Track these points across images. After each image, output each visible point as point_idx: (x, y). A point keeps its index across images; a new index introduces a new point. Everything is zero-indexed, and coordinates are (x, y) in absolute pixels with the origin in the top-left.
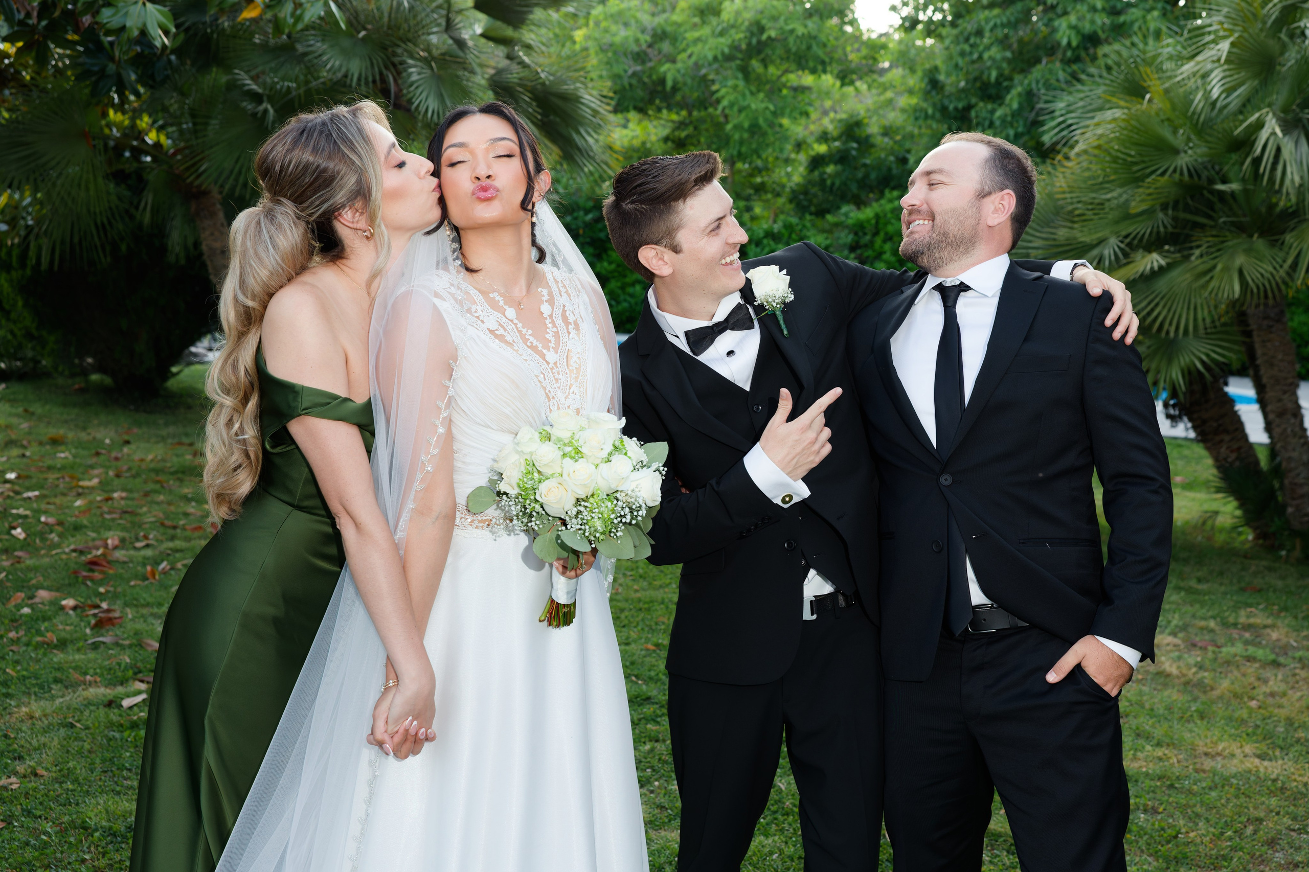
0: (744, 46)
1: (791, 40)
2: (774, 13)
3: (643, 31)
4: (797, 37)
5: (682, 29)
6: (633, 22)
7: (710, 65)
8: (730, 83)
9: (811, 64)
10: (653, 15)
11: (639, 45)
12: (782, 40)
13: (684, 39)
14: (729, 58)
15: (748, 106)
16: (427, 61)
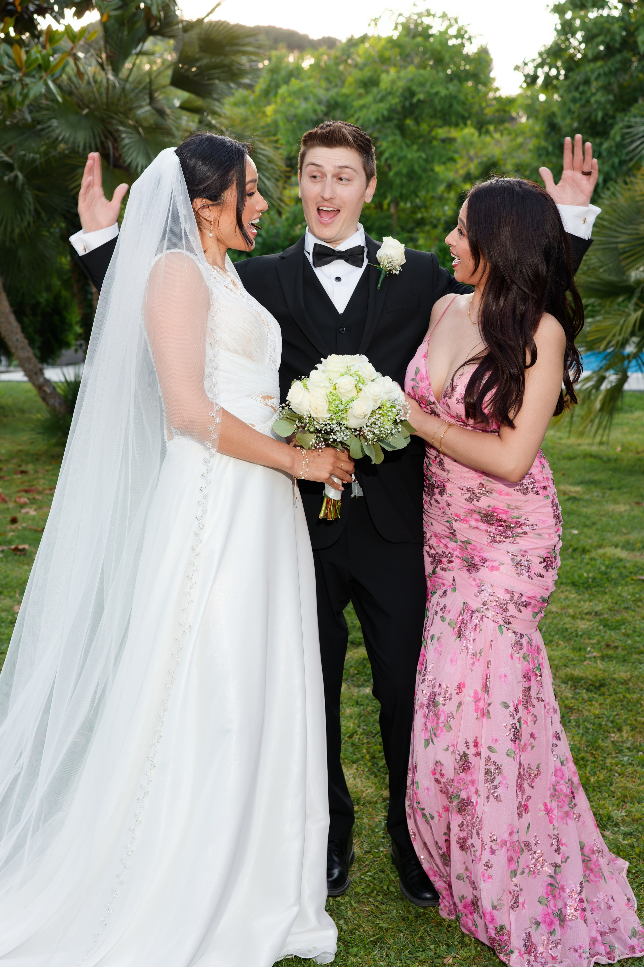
0: (399, 108)
1: (436, 101)
2: (422, 80)
3: (320, 102)
4: (441, 98)
5: (350, 99)
6: (311, 96)
7: (374, 125)
8: (390, 138)
9: (454, 119)
10: (327, 90)
11: (317, 115)
12: (429, 101)
13: (352, 107)
14: (388, 119)
15: (405, 157)
16: (135, 128)
